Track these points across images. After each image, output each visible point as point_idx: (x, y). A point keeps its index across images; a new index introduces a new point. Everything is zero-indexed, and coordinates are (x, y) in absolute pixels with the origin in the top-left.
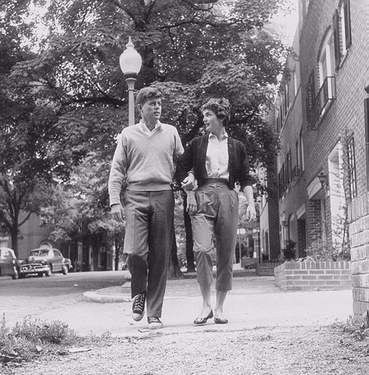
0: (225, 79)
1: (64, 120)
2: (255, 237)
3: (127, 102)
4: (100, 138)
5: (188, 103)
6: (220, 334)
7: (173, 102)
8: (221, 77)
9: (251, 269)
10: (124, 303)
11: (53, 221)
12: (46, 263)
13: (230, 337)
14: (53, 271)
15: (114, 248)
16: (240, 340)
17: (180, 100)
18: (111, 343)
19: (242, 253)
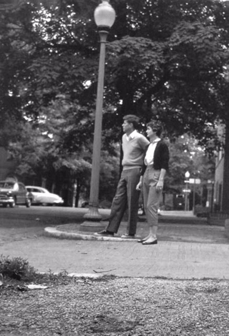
0: (193, 39)
1: (38, 63)
2: (209, 188)
3: (97, 52)
4: (70, 83)
5: (156, 58)
6: (170, 282)
7: (142, 57)
8: (189, 37)
9: (203, 217)
10: (82, 241)
11: (20, 156)
12: (10, 195)
13: (179, 286)
14: (17, 203)
15: (76, 186)
16: (188, 290)
17: (149, 55)
18: (67, 282)
19: (196, 202)
